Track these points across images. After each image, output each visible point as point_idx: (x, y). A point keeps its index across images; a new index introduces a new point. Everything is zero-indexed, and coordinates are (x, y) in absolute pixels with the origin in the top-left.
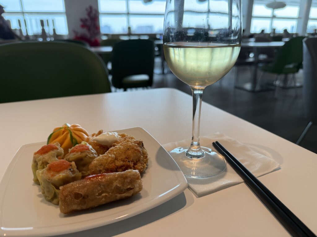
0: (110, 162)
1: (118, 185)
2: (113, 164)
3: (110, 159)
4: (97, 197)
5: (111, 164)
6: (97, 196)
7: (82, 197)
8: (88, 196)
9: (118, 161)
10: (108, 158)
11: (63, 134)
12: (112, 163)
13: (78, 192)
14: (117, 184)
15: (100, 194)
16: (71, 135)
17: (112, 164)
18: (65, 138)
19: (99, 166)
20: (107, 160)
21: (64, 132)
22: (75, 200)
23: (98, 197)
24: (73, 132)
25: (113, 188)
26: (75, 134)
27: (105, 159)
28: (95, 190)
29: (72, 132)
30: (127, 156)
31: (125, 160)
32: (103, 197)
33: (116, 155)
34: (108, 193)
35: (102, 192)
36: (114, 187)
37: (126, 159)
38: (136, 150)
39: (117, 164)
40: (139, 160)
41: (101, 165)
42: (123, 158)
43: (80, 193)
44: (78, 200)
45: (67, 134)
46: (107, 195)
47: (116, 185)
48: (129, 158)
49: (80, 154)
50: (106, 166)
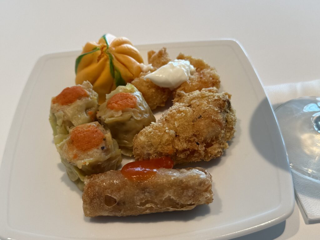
0: (166, 142)
1: (172, 197)
2: (171, 147)
3: (166, 137)
4: (138, 207)
5: (167, 145)
6: (138, 205)
7: (117, 203)
8: (124, 203)
9: (179, 140)
10: (163, 135)
11: (98, 61)
12: (169, 144)
13: (110, 195)
14: (170, 195)
15: (142, 204)
16: (112, 63)
17: (169, 147)
18: (102, 68)
19: (147, 148)
20: (161, 137)
21: (100, 58)
22: (105, 206)
23: (140, 207)
24: (116, 57)
25: (164, 199)
26: (118, 60)
27: (159, 136)
28: (135, 197)
29: (113, 56)
30: (197, 131)
31: (192, 139)
32: (147, 208)
33: (178, 129)
34: (156, 204)
35: (147, 202)
36: (165, 197)
37: (195, 138)
38: (213, 121)
39: (177, 147)
40: (217, 138)
41: (151, 145)
42: (188, 135)
43: (113, 196)
44: (110, 207)
45: (106, 60)
46: (153, 207)
47: (169, 197)
48: (199, 134)
49: (121, 115)
50: (159, 149)
